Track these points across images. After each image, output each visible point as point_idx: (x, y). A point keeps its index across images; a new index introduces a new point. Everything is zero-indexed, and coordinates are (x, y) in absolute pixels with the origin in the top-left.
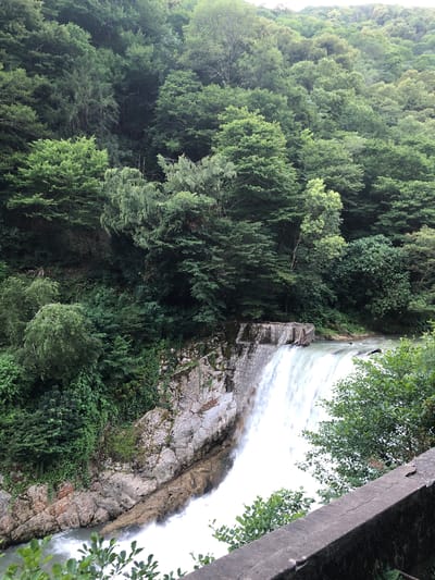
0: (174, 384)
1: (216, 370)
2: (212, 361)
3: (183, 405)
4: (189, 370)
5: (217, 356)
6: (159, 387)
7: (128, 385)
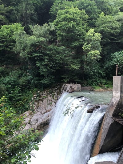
0: (36, 103)
1: (54, 99)
2: (53, 96)
3: (38, 110)
4: (43, 99)
5: (55, 94)
6: (31, 104)
7: (18, 103)
